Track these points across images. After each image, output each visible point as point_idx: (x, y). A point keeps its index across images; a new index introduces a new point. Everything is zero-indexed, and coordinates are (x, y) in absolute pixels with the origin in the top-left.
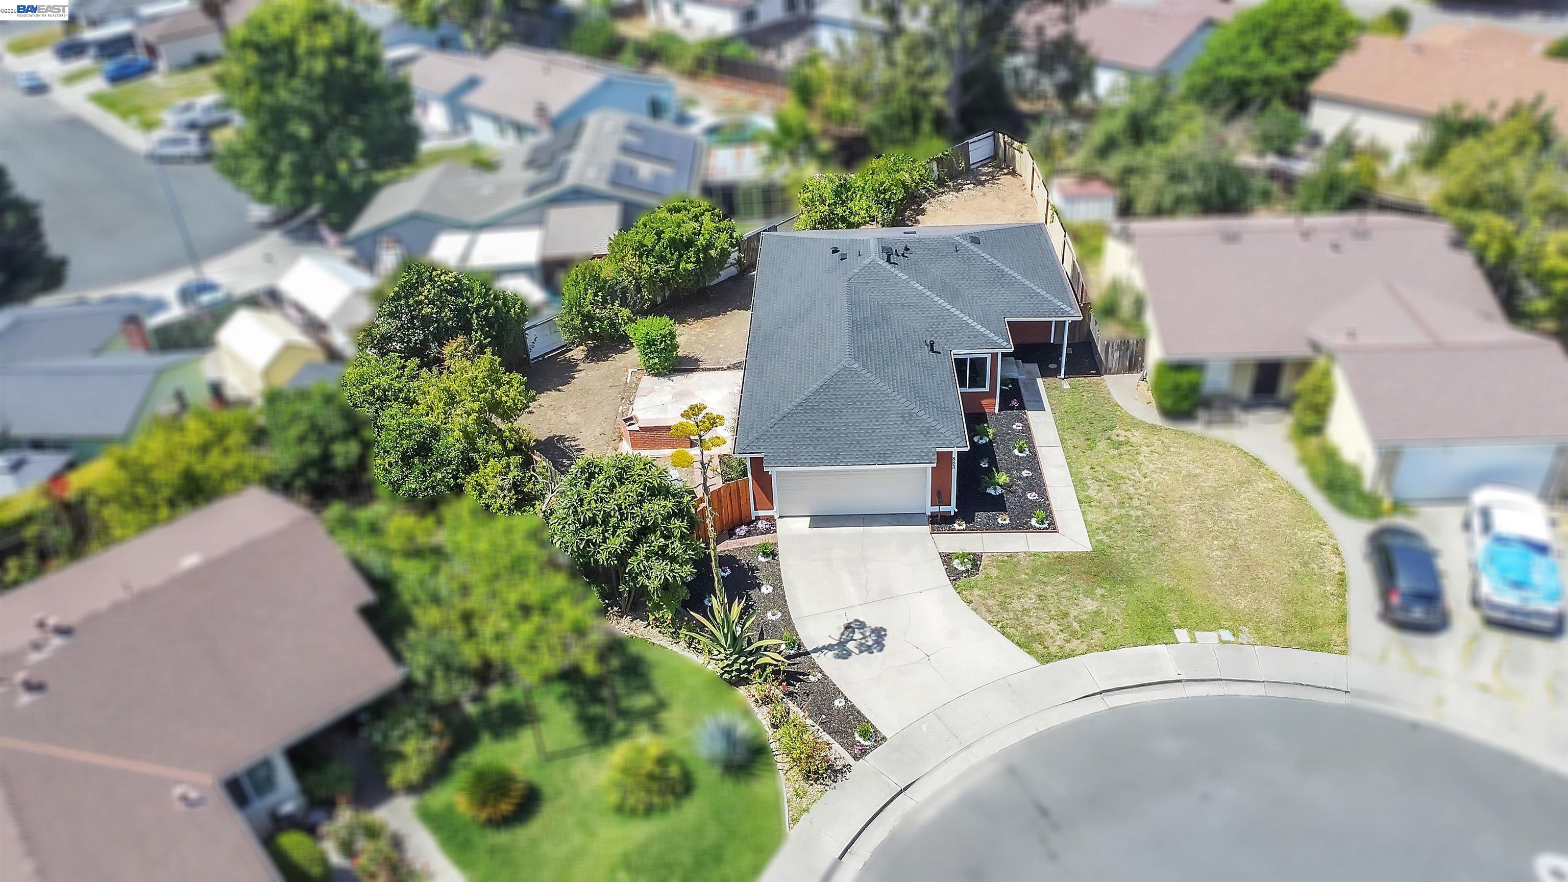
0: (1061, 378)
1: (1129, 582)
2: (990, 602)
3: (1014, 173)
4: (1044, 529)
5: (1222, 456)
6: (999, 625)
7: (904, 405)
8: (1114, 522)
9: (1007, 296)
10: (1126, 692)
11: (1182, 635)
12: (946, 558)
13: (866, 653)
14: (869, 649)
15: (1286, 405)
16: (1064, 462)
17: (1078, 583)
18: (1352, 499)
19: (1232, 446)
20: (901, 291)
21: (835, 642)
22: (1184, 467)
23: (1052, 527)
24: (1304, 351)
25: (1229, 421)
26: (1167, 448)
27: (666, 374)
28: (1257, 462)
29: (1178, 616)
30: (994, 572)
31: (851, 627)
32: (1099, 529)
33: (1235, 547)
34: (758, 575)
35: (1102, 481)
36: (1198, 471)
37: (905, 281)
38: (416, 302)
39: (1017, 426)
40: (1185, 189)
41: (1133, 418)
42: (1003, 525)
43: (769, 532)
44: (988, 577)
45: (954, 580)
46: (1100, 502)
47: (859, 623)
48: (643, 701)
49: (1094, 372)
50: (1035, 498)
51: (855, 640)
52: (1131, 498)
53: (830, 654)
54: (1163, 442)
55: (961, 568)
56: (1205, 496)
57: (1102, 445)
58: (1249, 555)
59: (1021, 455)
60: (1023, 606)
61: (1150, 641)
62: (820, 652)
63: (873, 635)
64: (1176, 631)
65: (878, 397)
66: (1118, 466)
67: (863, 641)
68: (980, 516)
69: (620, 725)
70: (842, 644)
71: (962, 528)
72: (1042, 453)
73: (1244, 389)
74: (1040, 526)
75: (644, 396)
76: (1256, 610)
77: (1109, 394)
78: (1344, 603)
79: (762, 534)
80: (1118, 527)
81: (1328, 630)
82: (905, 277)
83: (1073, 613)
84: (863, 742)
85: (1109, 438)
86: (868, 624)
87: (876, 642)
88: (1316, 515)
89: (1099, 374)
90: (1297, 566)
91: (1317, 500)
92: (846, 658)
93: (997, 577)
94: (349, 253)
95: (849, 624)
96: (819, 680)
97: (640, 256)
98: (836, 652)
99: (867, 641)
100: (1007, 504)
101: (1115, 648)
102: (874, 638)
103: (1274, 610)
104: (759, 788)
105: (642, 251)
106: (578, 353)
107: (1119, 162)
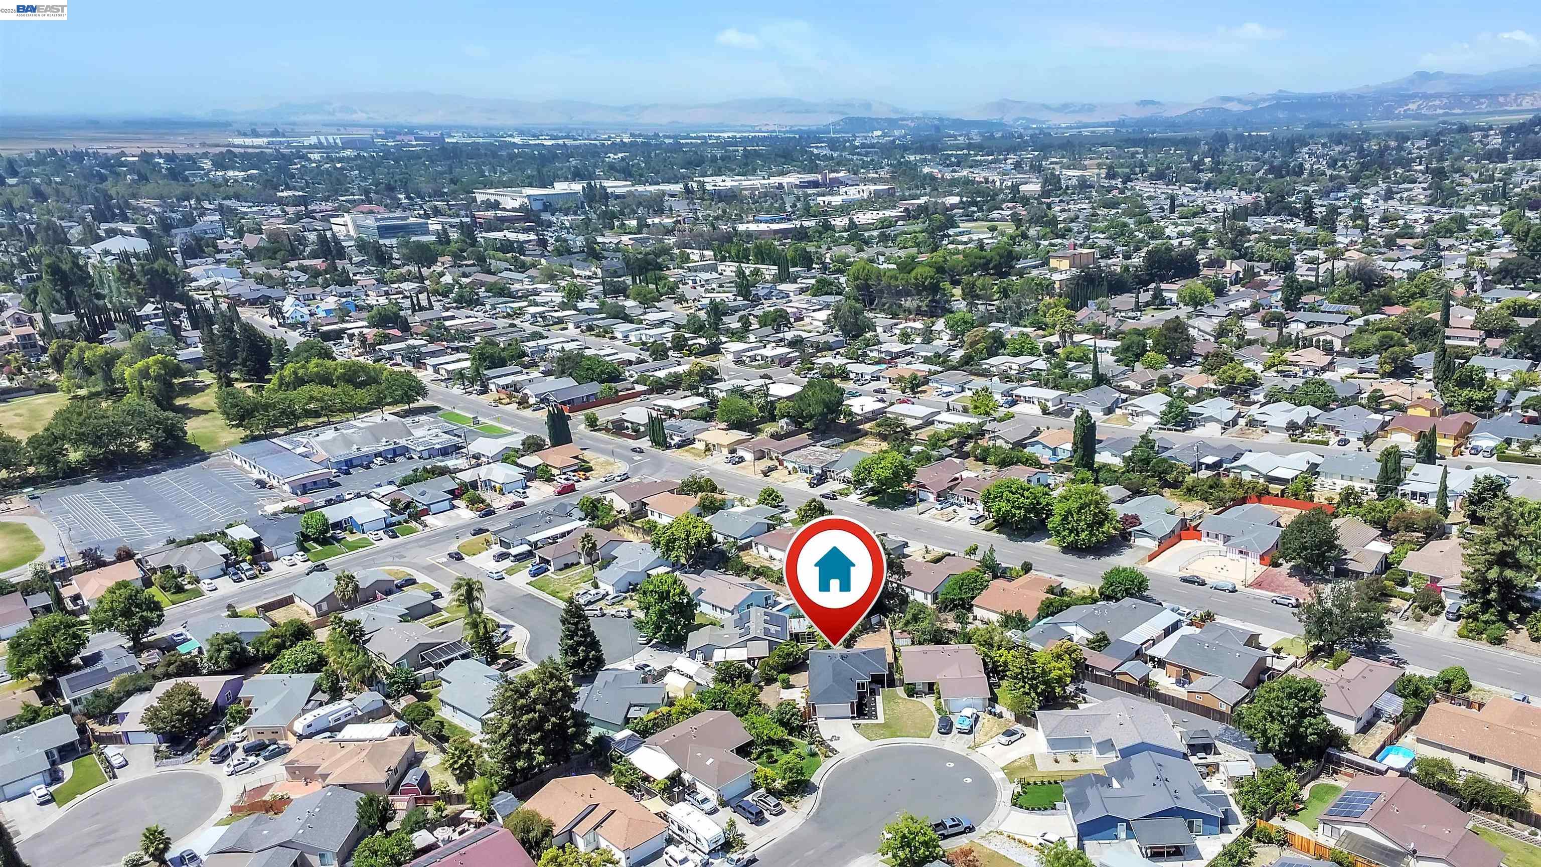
12: (853, 727)
23: (877, 718)
27: (787, 689)
38: (729, 670)
39: (872, 698)
41: (897, 696)
45: (859, 732)
55: (860, 729)
57: (891, 702)
71: (856, 719)
74: (875, 718)
75: (783, 694)
94: (688, 655)
105: (779, 656)
106: (762, 684)
107: (910, 628)
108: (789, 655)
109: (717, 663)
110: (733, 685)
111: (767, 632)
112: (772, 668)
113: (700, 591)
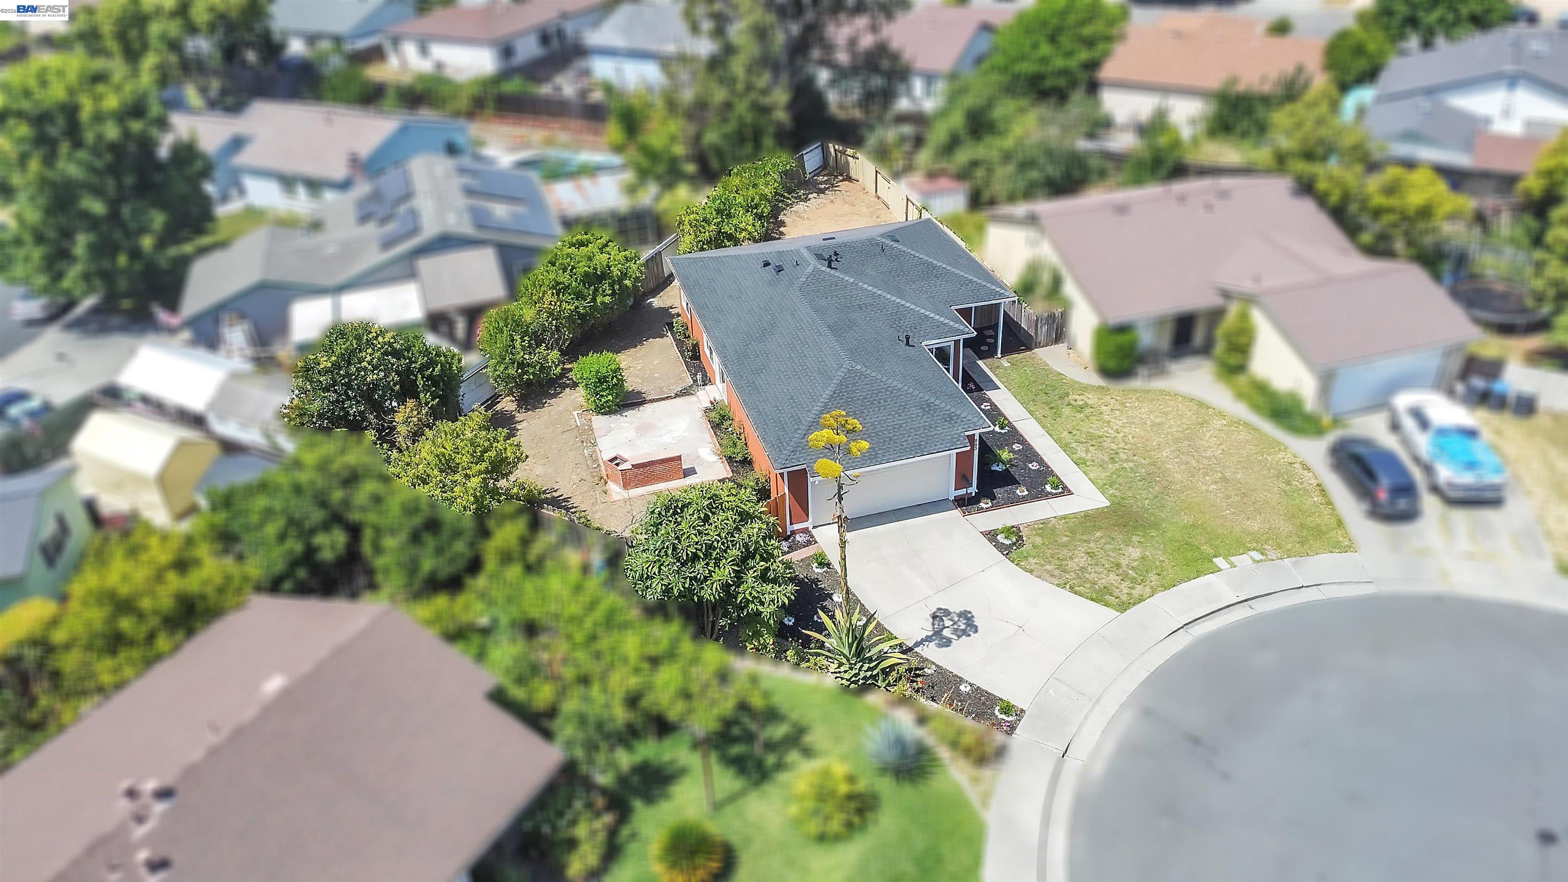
0: (998, 358)
1: (1155, 525)
2: (1048, 567)
3: (849, 179)
4: (1060, 493)
5: (1172, 403)
6: (1068, 586)
7: (918, 397)
8: (1115, 476)
9: (945, 286)
10: (1202, 622)
11: (1219, 561)
12: (991, 536)
13: (964, 637)
14: (965, 633)
15: (1206, 350)
16: (1043, 431)
17: (1113, 535)
18: (1298, 421)
19: (1175, 395)
20: (853, 293)
21: (930, 633)
22: (1146, 418)
23: (1066, 491)
24: (1215, 301)
25: (1161, 372)
26: (1124, 404)
27: (617, 411)
28: (1201, 404)
29: (1210, 547)
30: (1038, 540)
31: (937, 616)
32: (1105, 485)
33: (1224, 479)
34: (823, 586)
35: (1084, 443)
36: (1158, 420)
37: (852, 283)
38: (358, 370)
39: (985, 406)
40: (1034, 175)
41: (1079, 383)
42: (1024, 497)
43: (811, 544)
44: (1035, 546)
45: (1007, 554)
46: (1093, 461)
47: (942, 611)
48: (779, 731)
49: (1024, 348)
50: (1037, 467)
51: (948, 627)
52: (1117, 453)
53: (932, 645)
54: (1116, 400)
55: (1007, 542)
56: (1177, 441)
57: (1067, 411)
58: (1240, 483)
59: (1003, 431)
60: (1078, 566)
61: (1199, 574)
62: (922, 646)
63: (961, 619)
64: (1214, 560)
65: (892, 393)
66: (1091, 427)
67: (955, 626)
68: (999, 492)
69: (771, 759)
70: (938, 633)
71: (988, 506)
72: (1019, 426)
73: (1165, 342)
74: (1057, 491)
75: (605, 436)
76: (1269, 529)
77: (1047, 365)
78: (1333, 509)
79: (805, 546)
80: (1120, 480)
81: (1332, 534)
82: (852, 280)
83: (1124, 562)
84: (1006, 719)
85: (1070, 404)
86: (951, 610)
87: (968, 625)
88: (1275, 440)
89: (1029, 348)
90: (1283, 486)
91: (1268, 428)
92: (949, 646)
93: (1043, 544)
94: (186, 335)
95: (934, 613)
96: (935, 671)
97: (558, 295)
98: (936, 642)
99: (959, 626)
100: (1017, 477)
101: (1174, 586)
102: (965, 622)
103: (1285, 527)
104: (936, 784)
105: (559, 289)
106: (507, 404)
107: (963, 156)
108: (595, 278)
109: (304, 348)
110: (386, 435)
111: (480, 219)
112: (537, 339)
113: (237, 144)
